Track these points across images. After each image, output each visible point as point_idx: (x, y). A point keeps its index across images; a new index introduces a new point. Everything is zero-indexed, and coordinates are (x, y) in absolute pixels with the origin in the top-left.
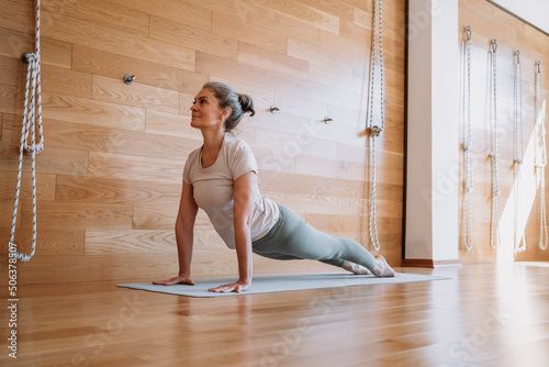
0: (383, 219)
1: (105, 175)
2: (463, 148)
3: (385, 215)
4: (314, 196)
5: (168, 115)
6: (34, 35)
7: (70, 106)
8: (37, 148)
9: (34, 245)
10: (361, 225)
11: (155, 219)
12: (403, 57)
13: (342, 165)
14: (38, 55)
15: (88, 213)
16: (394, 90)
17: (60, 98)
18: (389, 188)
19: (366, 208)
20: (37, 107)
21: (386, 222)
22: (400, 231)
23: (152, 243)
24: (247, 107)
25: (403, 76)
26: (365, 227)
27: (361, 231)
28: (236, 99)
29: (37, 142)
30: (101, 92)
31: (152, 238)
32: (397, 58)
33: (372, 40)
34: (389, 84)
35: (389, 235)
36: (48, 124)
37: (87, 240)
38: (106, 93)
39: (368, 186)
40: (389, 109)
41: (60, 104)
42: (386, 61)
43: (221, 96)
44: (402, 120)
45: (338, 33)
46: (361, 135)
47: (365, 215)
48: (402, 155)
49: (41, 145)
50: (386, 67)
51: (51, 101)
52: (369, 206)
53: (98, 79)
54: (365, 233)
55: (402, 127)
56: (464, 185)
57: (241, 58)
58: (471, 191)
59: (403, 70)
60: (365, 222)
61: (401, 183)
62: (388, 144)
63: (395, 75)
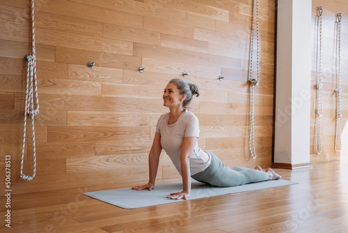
0: (259, 138)
1: (77, 124)
2: (316, 87)
3: (260, 135)
4: (212, 127)
5: (116, 84)
6: (32, 44)
7: (55, 84)
8: (35, 112)
9: (35, 170)
10: (244, 143)
11: (109, 149)
12: (273, 32)
13: (231, 106)
14: (34, 56)
15: (68, 148)
16: (266, 54)
17: (49, 81)
18: (263, 118)
19: (247, 132)
20: (34, 87)
21: (261, 139)
22: (271, 145)
23: (107, 163)
24: (195, 92)
25: (273, 44)
26: (246, 144)
27: (244, 147)
28: (189, 89)
29: (35, 108)
30: (73, 74)
31: (107, 161)
32: (269, 33)
33: (252, 23)
34: (263, 50)
35: (263, 148)
36: (42, 97)
37: (67, 164)
38: (76, 74)
39: (248, 118)
40: (263, 67)
41: (49, 84)
42: (262, 36)
43: (181, 87)
44: (273, 73)
45: (228, 21)
46: (244, 85)
47: (247, 136)
48: (272, 96)
49: (37, 110)
50: (262, 40)
51: (43, 82)
52: (249, 131)
53: (72, 67)
54: (247, 148)
55: (273, 78)
56: (316, 112)
57: (163, 44)
58: (321, 116)
59: (273, 40)
60: (247, 141)
61: (272, 114)
62: (263, 90)
63: (267, 44)
